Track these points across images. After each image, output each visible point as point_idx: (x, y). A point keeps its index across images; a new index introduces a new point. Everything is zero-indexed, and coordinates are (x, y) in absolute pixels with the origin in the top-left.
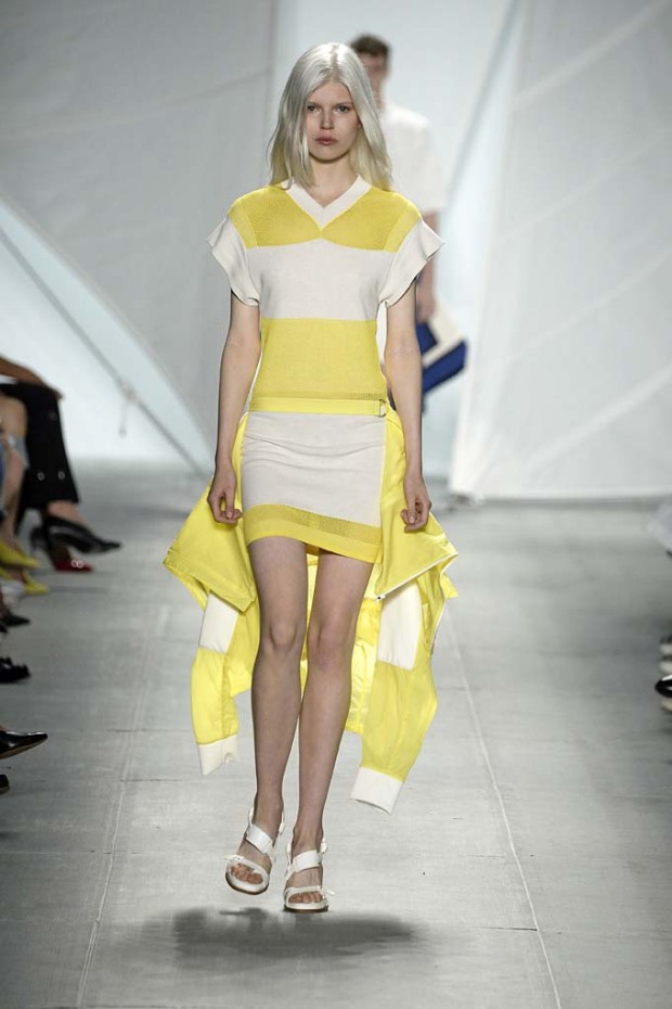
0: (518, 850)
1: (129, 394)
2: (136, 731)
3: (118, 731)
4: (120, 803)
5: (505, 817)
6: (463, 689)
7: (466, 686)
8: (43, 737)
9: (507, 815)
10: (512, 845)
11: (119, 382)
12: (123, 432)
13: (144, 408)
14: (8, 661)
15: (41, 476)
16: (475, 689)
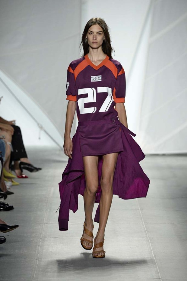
0: (155, 255)
1: (41, 128)
2: (44, 224)
3: (40, 224)
4: (40, 244)
5: (151, 246)
6: (139, 209)
7: (139, 208)
8: (17, 226)
9: (152, 246)
10: (153, 254)
11: (38, 124)
12: (39, 138)
13: (45, 131)
14: (8, 205)
15: (17, 151)
16: (142, 209)
